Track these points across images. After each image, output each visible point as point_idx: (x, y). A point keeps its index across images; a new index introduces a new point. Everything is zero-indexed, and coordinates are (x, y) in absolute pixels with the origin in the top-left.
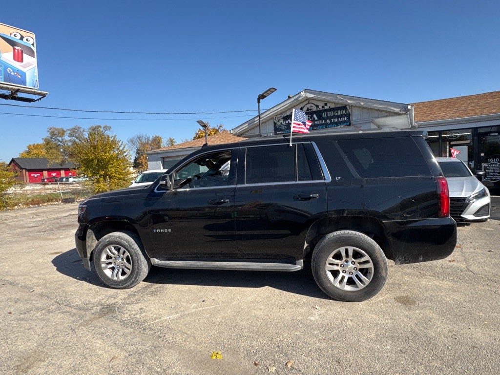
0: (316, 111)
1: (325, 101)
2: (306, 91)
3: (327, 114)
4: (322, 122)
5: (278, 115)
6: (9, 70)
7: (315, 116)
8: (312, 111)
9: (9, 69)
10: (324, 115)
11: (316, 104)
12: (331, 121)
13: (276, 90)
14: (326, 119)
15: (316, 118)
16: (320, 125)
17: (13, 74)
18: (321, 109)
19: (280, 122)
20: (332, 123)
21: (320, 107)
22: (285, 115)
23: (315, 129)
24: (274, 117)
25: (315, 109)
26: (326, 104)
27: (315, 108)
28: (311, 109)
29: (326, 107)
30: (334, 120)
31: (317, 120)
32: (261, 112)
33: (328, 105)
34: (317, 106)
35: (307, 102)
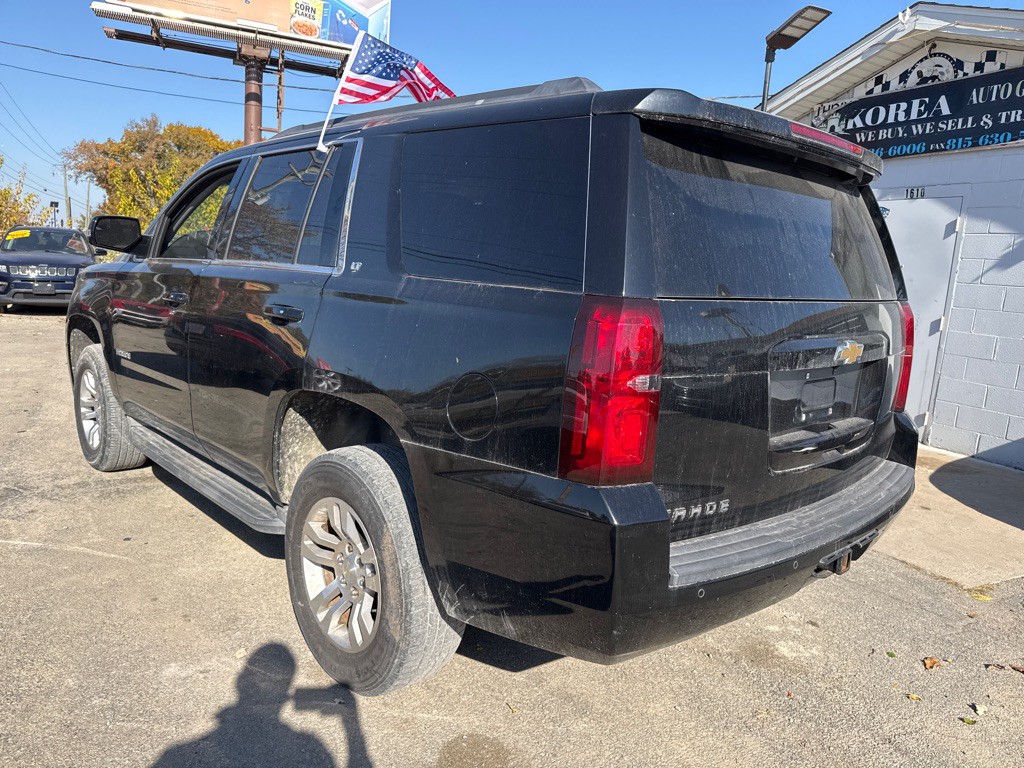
0: (949, 84)
1: (990, 45)
2: (920, 7)
3: (988, 95)
4: (965, 122)
5: (828, 101)
6: (340, 15)
7: (943, 100)
8: (936, 82)
9: (340, 12)
10: (976, 97)
11: (954, 56)
12: (995, 120)
13: (829, 13)
14: (978, 112)
15: (945, 110)
16: (955, 134)
17: (345, 22)
18: (971, 74)
19: (831, 123)
20: (998, 128)
21: (969, 68)
22: (848, 101)
23: (935, 150)
24: (816, 108)
25: (948, 74)
26: (991, 56)
27: (952, 70)
28: (934, 78)
29: (991, 68)
30: (1008, 118)
31: (947, 117)
32: (771, 92)
33: (1000, 59)
34: (958, 65)
35: (925, 52)
